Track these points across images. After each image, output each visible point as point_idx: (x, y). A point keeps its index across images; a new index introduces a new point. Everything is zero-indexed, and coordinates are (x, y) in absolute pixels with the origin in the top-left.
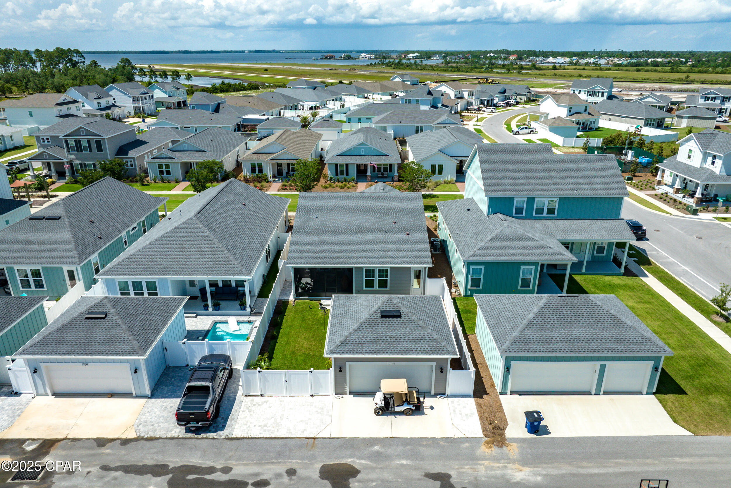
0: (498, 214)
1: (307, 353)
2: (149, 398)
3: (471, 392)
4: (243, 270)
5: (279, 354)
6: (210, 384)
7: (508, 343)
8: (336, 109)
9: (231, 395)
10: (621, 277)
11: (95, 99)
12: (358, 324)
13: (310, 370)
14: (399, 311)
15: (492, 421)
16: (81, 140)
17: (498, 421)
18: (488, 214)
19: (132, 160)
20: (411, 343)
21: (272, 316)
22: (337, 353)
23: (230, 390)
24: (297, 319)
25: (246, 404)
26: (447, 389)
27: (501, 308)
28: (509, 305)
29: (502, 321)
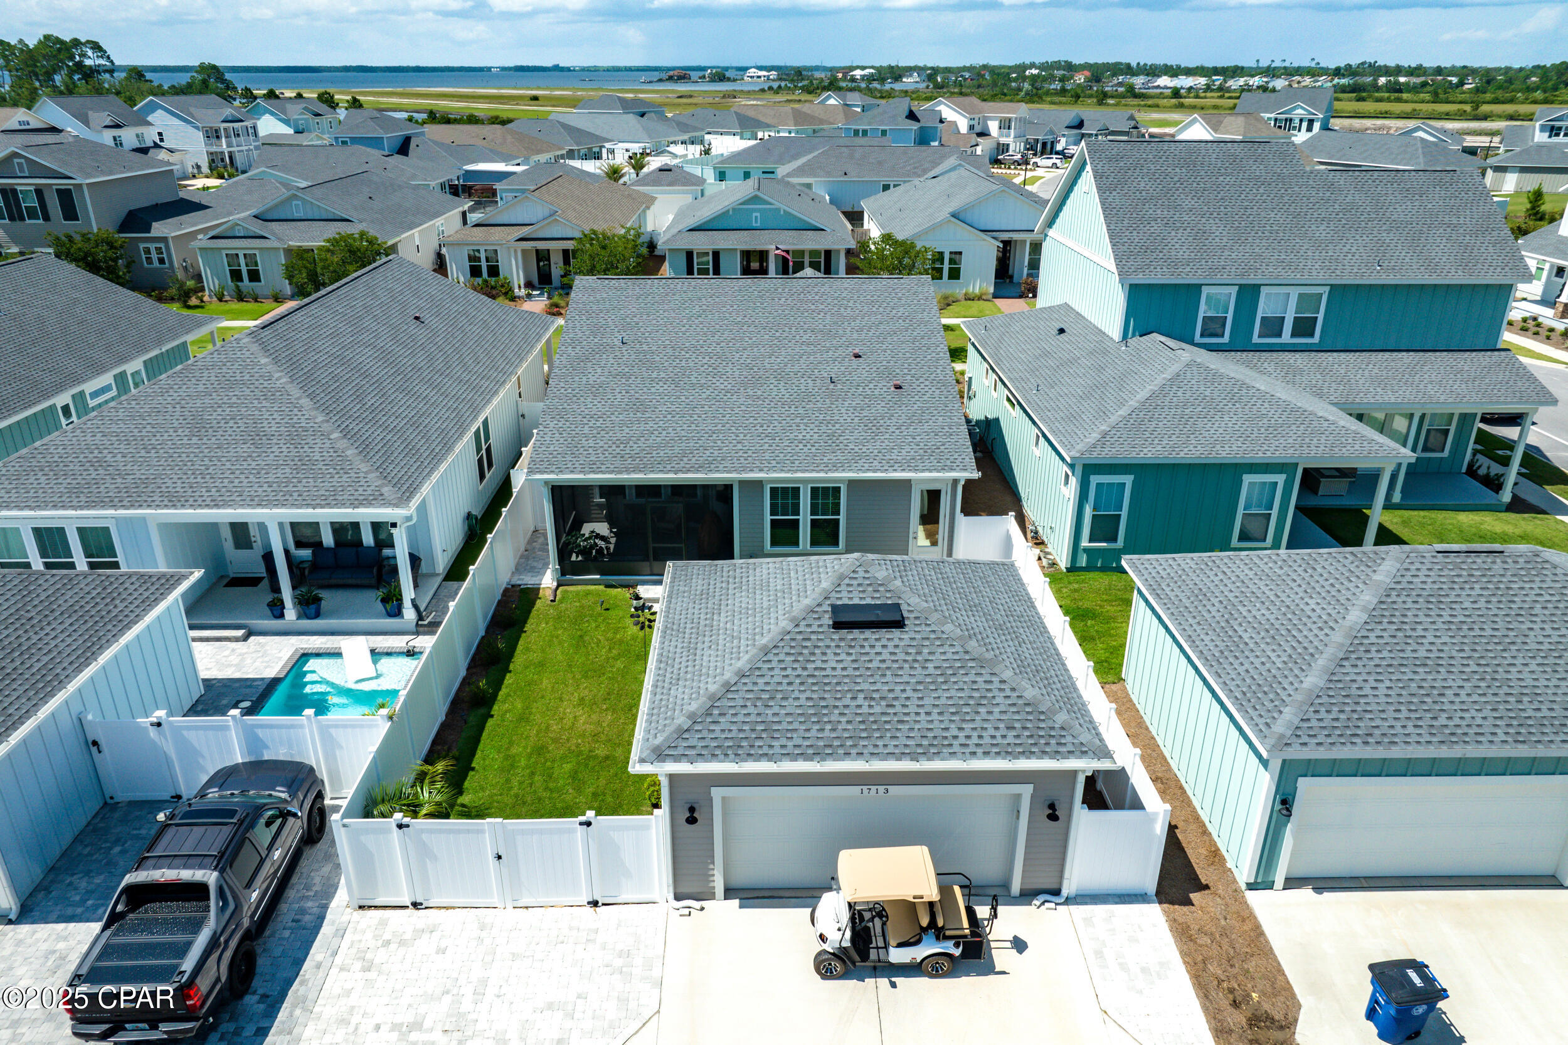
0: (1154, 335)
1: (585, 749)
2: (10, 922)
3: (1150, 881)
4: (385, 490)
5: (493, 754)
6: (210, 877)
7: (1289, 715)
8: (690, 157)
9: (310, 904)
10: (1503, 514)
11: (106, 127)
12: (753, 651)
13: (582, 819)
14: (897, 606)
15: (1239, 993)
16: (19, 188)
17: (1263, 993)
18: (1125, 337)
19: (162, 245)
20: (945, 717)
21: (482, 633)
22: (677, 759)
23: (307, 888)
24: (561, 643)
25: (357, 937)
26: (1067, 875)
27: (1231, 596)
28: (1261, 584)
29: (1246, 636)
